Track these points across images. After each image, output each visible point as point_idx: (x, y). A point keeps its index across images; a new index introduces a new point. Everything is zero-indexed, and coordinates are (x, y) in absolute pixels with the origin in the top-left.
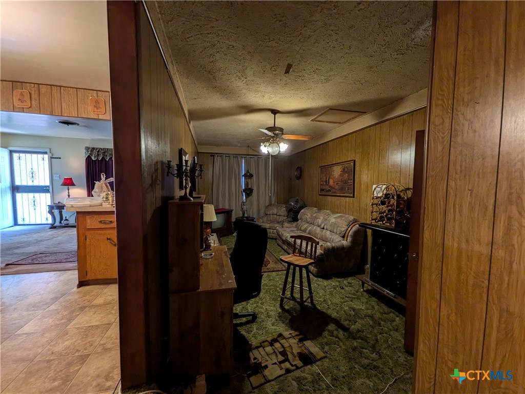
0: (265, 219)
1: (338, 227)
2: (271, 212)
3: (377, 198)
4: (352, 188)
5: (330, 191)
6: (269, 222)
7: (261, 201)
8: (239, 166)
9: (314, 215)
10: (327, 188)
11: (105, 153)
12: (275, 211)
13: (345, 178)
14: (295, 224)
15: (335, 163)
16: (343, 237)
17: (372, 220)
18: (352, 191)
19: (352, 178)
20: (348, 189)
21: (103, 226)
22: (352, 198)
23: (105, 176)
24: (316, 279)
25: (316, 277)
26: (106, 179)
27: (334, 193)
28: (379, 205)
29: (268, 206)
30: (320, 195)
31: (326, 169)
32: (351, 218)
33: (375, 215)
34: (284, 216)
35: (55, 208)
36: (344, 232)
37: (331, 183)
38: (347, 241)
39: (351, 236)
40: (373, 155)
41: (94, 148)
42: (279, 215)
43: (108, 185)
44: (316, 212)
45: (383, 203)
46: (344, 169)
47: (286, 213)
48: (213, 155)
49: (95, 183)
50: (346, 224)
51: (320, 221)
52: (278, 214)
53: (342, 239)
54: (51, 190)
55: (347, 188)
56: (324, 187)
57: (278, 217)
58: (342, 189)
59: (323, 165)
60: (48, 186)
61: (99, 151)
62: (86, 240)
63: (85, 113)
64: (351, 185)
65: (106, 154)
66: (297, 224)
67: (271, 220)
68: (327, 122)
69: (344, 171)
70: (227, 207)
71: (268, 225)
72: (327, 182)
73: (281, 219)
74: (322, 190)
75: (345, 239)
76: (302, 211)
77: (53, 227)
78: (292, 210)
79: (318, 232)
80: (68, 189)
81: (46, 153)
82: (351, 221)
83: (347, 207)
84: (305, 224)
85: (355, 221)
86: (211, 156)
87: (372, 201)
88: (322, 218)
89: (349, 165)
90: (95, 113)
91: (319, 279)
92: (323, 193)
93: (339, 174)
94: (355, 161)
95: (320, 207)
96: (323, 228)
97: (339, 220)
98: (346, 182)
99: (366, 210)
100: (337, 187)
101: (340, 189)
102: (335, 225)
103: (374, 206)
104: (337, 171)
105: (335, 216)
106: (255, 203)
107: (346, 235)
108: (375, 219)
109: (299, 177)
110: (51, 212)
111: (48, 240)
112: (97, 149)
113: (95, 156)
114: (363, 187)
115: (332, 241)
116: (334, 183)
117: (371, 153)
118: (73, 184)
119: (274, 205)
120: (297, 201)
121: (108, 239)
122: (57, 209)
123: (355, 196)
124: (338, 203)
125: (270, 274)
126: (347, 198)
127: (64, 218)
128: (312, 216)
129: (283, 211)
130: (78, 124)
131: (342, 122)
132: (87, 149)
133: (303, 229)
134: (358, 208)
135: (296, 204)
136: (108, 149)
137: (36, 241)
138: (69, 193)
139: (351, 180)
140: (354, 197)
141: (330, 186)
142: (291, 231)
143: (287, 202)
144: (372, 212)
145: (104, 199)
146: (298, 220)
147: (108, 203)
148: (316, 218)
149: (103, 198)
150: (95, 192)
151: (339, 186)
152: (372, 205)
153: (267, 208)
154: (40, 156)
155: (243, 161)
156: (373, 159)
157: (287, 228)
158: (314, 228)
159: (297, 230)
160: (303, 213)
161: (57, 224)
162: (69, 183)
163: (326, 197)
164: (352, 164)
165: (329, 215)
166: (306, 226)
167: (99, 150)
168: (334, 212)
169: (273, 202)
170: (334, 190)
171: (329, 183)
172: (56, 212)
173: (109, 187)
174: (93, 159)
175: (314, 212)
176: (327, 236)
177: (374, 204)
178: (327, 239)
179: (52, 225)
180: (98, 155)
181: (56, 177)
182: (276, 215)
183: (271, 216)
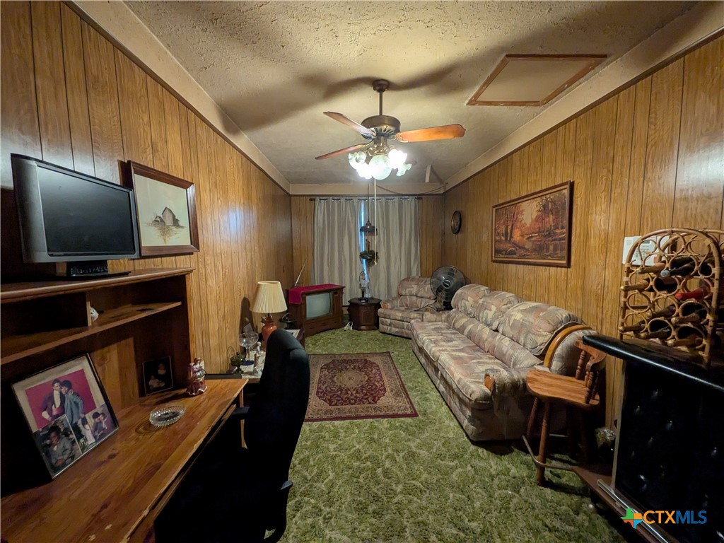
0: (397, 303)
1: (528, 332)
2: (407, 291)
3: (645, 270)
4: (566, 246)
5: (513, 253)
6: (403, 309)
7: (394, 271)
8: (355, 214)
9: (481, 301)
10: (509, 247)
12: (414, 289)
13: (548, 226)
14: (444, 315)
15: (524, 194)
16: (542, 357)
17: (626, 330)
18: (565, 253)
19: (566, 222)
20: (555, 249)
22: (564, 270)
24: (472, 447)
25: (474, 443)
27: (524, 256)
28: (651, 290)
29: (404, 280)
30: (494, 261)
31: (507, 209)
32: (562, 314)
33: (635, 317)
34: (430, 298)
36: (543, 347)
37: (517, 236)
38: (549, 367)
39: (562, 357)
40: (626, 161)
42: (421, 297)
44: (485, 296)
45: (662, 285)
46: (545, 206)
47: (431, 294)
48: (312, 198)
50: (550, 327)
51: (489, 314)
52: (419, 295)
53: (539, 361)
55: (551, 248)
56: (502, 246)
57: (419, 300)
58: (539, 249)
59: (501, 202)
64: (563, 239)
66: (449, 316)
67: (407, 305)
68: (506, 103)
69: (545, 210)
70: (337, 283)
71: (400, 314)
72: (508, 236)
73: (424, 303)
74: (498, 252)
75: (546, 362)
76: (459, 292)
78: (442, 289)
79: (485, 336)
82: (561, 323)
83: (552, 287)
84: (463, 317)
85: (572, 323)
86: (311, 200)
87: (625, 279)
88: (494, 308)
89: (557, 194)
91: (480, 450)
92: (501, 257)
93: (534, 217)
94: (572, 185)
95: (494, 285)
96: (497, 331)
97: (531, 318)
98: (550, 234)
99: (600, 299)
100: (528, 245)
101: (534, 250)
102: (521, 327)
103: (630, 293)
104: (529, 212)
105: (522, 307)
106: (383, 276)
107: (549, 353)
108: (637, 330)
109: (458, 229)
114: (593, 242)
115: (515, 364)
116: (522, 236)
117: (618, 159)
119: (413, 279)
120: (451, 274)
123: (572, 263)
124: (532, 278)
125: (375, 422)
126: (553, 269)
128: (476, 302)
129: (427, 290)
131: (540, 99)
133: (458, 325)
134: (579, 292)
135: (449, 278)
139: (562, 228)
140: (569, 265)
141: (515, 244)
142: (435, 329)
143: (433, 275)
144: (625, 308)
146: (451, 309)
148: (483, 307)
151: (533, 242)
152: (627, 289)
153: (401, 283)
155: (363, 206)
156: (626, 172)
157: (430, 321)
158: (479, 327)
159: (448, 328)
160: (460, 295)
163: (506, 265)
164: (566, 192)
165: (510, 302)
166: (464, 321)
168: (521, 298)
169: (414, 273)
170: (522, 252)
171: (511, 237)
175: (481, 294)
176: (505, 349)
177: (633, 288)
178: (504, 355)
182: (416, 296)
183: (408, 298)
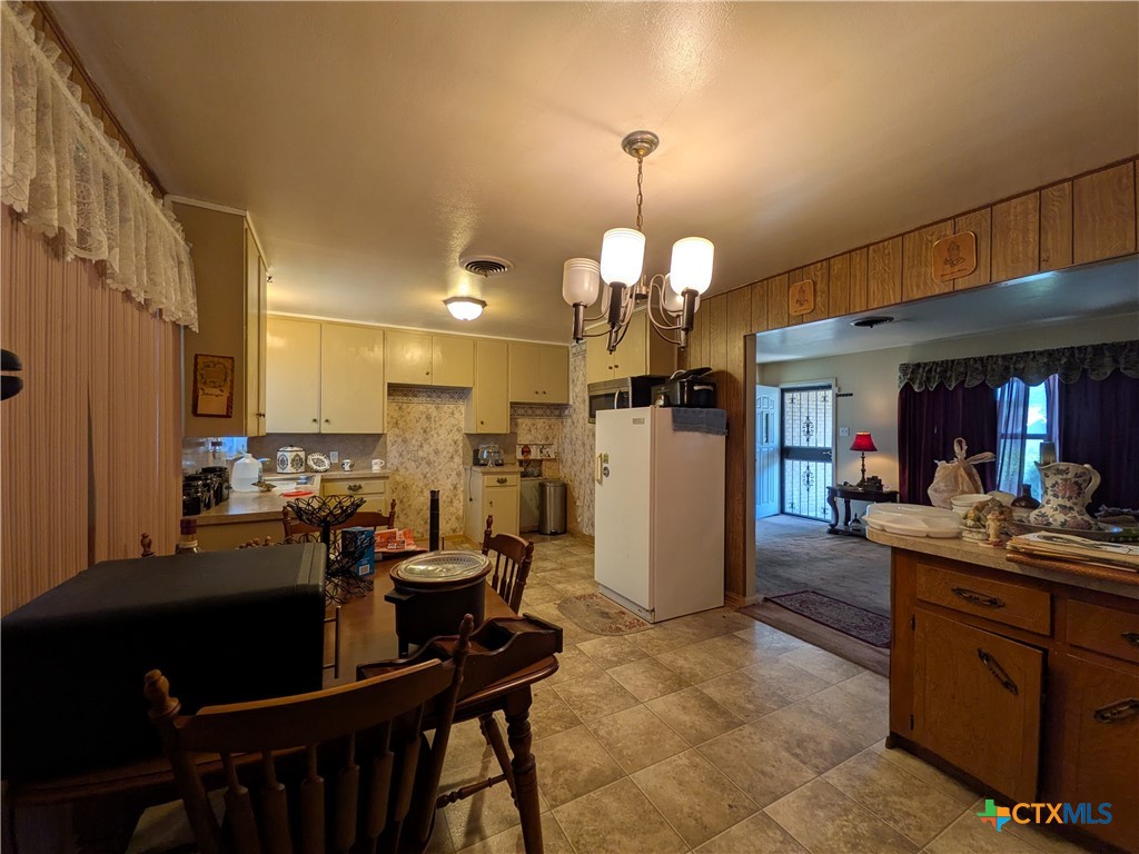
11: (945, 371)
21: (967, 607)
23: (965, 447)
26: (970, 453)
35: (839, 493)
41: (918, 365)
43: (975, 471)
49: (936, 466)
54: (833, 458)
60: (829, 450)
61: (930, 370)
62: (913, 627)
63: (918, 287)
65: (949, 374)
77: (833, 531)
80: (863, 458)
81: (829, 387)
90: (948, 277)
110: (831, 501)
111: (825, 560)
112: (926, 364)
113: (921, 384)
118: (872, 449)
121: (983, 656)
122: (841, 497)
127: (853, 517)
130: (891, 319)
132: (904, 368)
136: (953, 361)
137: (807, 557)
138: (863, 465)
145: (970, 522)
147: (980, 536)
149: (966, 517)
150: (935, 490)
154: (821, 393)
161: (841, 525)
162: (864, 445)
167: (930, 368)
172: (840, 502)
173: (978, 478)
174: (916, 390)
179: (832, 526)
180: (928, 379)
181: (843, 432)
